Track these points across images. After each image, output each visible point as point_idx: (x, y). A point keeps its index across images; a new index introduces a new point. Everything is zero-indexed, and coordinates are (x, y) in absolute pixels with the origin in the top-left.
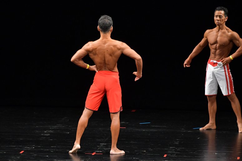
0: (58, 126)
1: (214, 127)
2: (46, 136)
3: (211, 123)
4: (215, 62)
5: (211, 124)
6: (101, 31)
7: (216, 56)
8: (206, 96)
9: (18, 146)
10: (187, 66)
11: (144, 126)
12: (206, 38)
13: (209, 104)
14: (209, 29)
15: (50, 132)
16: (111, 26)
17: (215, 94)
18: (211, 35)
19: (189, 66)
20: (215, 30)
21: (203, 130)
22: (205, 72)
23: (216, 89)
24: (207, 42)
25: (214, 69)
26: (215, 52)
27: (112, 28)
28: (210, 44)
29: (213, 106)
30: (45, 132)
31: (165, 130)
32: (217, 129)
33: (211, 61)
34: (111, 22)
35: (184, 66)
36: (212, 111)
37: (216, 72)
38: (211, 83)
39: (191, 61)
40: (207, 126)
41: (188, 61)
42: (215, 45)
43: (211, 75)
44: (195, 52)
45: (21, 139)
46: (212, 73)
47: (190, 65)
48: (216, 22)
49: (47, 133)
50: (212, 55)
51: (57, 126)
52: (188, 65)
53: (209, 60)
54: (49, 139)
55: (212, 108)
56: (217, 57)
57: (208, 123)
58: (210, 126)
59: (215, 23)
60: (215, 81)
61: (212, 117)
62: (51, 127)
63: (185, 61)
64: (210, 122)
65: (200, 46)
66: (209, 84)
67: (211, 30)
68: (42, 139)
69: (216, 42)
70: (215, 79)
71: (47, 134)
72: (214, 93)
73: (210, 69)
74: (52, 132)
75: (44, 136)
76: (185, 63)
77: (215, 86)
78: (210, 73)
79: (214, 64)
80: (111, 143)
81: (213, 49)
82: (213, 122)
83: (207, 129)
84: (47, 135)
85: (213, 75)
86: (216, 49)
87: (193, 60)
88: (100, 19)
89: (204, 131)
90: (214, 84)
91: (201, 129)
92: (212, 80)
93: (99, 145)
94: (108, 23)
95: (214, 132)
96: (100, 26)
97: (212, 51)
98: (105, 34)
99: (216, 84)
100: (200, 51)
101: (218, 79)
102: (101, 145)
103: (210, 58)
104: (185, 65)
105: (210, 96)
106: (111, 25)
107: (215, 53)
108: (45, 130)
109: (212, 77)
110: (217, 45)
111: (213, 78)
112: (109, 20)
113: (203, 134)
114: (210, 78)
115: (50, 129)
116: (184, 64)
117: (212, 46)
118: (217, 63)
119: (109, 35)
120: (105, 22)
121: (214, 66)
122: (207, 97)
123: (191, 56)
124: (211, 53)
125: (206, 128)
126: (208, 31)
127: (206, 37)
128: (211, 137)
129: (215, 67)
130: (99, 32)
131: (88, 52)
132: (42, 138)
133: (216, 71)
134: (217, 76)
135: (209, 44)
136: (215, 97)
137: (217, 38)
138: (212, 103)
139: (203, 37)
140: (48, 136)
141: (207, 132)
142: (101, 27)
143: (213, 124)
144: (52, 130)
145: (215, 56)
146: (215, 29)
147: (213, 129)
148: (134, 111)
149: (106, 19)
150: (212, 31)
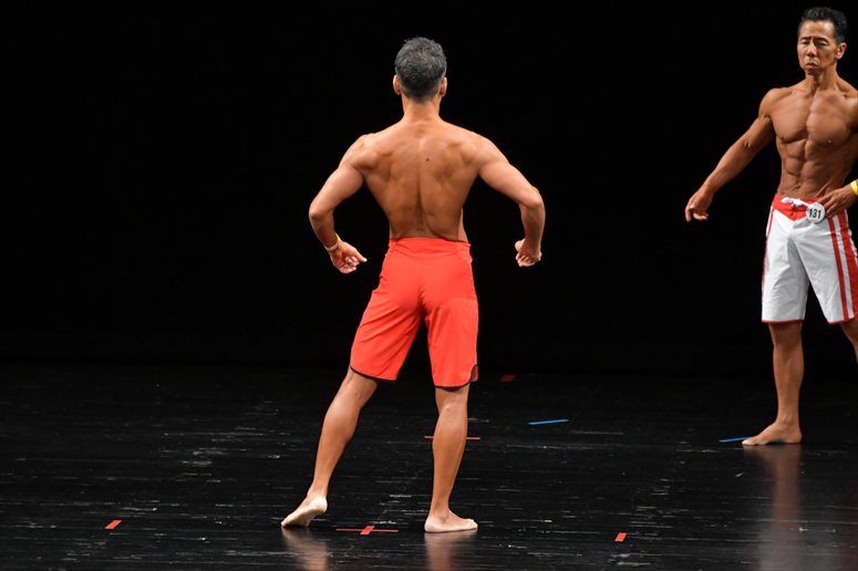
0: (242, 434)
1: (795, 435)
2: (198, 469)
3: (784, 422)
4: (798, 202)
5: (784, 425)
6: (408, 95)
7: (802, 182)
8: (766, 325)
9: (98, 503)
10: (696, 216)
11: (546, 434)
12: (767, 119)
13: (777, 355)
14: (779, 86)
15: (212, 453)
16: (440, 76)
17: (797, 318)
18: (786, 108)
19: (704, 217)
20: (801, 88)
21: (756, 445)
22: (764, 239)
23: (802, 299)
24: (770, 131)
25: (796, 227)
26: (800, 167)
27: (444, 83)
28: (782, 139)
29: (789, 362)
30: (196, 453)
31: (619, 445)
32: (803, 443)
33: (784, 200)
34: (442, 62)
35: (688, 217)
36: (787, 377)
37: (802, 239)
38: (784, 277)
39: (710, 199)
40: (769, 432)
41: (702, 202)
42: (800, 143)
43: (782, 249)
44: (725, 169)
45: (110, 479)
46: (786, 241)
47: (707, 212)
48: (804, 61)
49: (200, 458)
50: (787, 180)
51: (239, 431)
52: (701, 215)
53: (776, 196)
54: (209, 478)
55: (787, 368)
56: (805, 186)
57: (772, 420)
58: (778, 432)
59: (802, 65)
60: (796, 272)
61: (788, 400)
62: (214, 437)
63: (691, 200)
64: (782, 416)
65: (744, 147)
66: (776, 284)
67: (784, 90)
68: (185, 480)
69: (802, 133)
70: (796, 263)
71: (205, 460)
72: (796, 313)
73: (780, 230)
74: (220, 453)
75: (191, 469)
76: (691, 205)
77: (797, 288)
78: (781, 244)
79: (794, 212)
80: (432, 493)
81: (792, 157)
82: (790, 417)
83: (771, 444)
84: (203, 463)
85: (789, 251)
86: (801, 158)
87: (720, 196)
88: (401, 53)
89: (757, 448)
90: (794, 280)
91: (747, 442)
92: (788, 266)
93: (387, 499)
94: (430, 67)
95: (796, 453)
96: (402, 76)
97: (788, 163)
98: (419, 106)
99: (802, 283)
100: (742, 164)
101: (806, 264)
102: (393, 499)
103: (779, 190)
104: (692, 211)
105: (779, 325)
106: (442, 71)
107: (797, 173)
108: (196, 446)
109: (787, 259)
110: (805, 143)
111: (789, 262)
112: (433, 54)
113: (753, 462)
114: (779, 259)
115: (214, 444)
116: (687, 208)
117: (789, 146)
118: (803, 208)
119: (433, 106)
120: (422, 62)
121: (794, 219)
122: (771, 328)
123: (711, 181)
124: (783, 171)
125: (764, 439)
126: (772, 94)
127: (768, 116)
128: (784, 469)
129: (798, 222)
130: (400, 96)
131: (363, 168)
132: (186, 477)
133: (800, 235)
134: (805, 253)
135: (778, 141)
136: (797, 330)
137: (806, 119)
138: (788, 350)
139: (755, 116)
140: (206, 469)
141: (769, 453)
142: (406, 82)
143: (789, 424)
144: (219, 445)
145: (797, 182)
146: (800, 85)
147: (790, 441)
148: (508, 378)
149: (422, 53)
150: (790, 93)
